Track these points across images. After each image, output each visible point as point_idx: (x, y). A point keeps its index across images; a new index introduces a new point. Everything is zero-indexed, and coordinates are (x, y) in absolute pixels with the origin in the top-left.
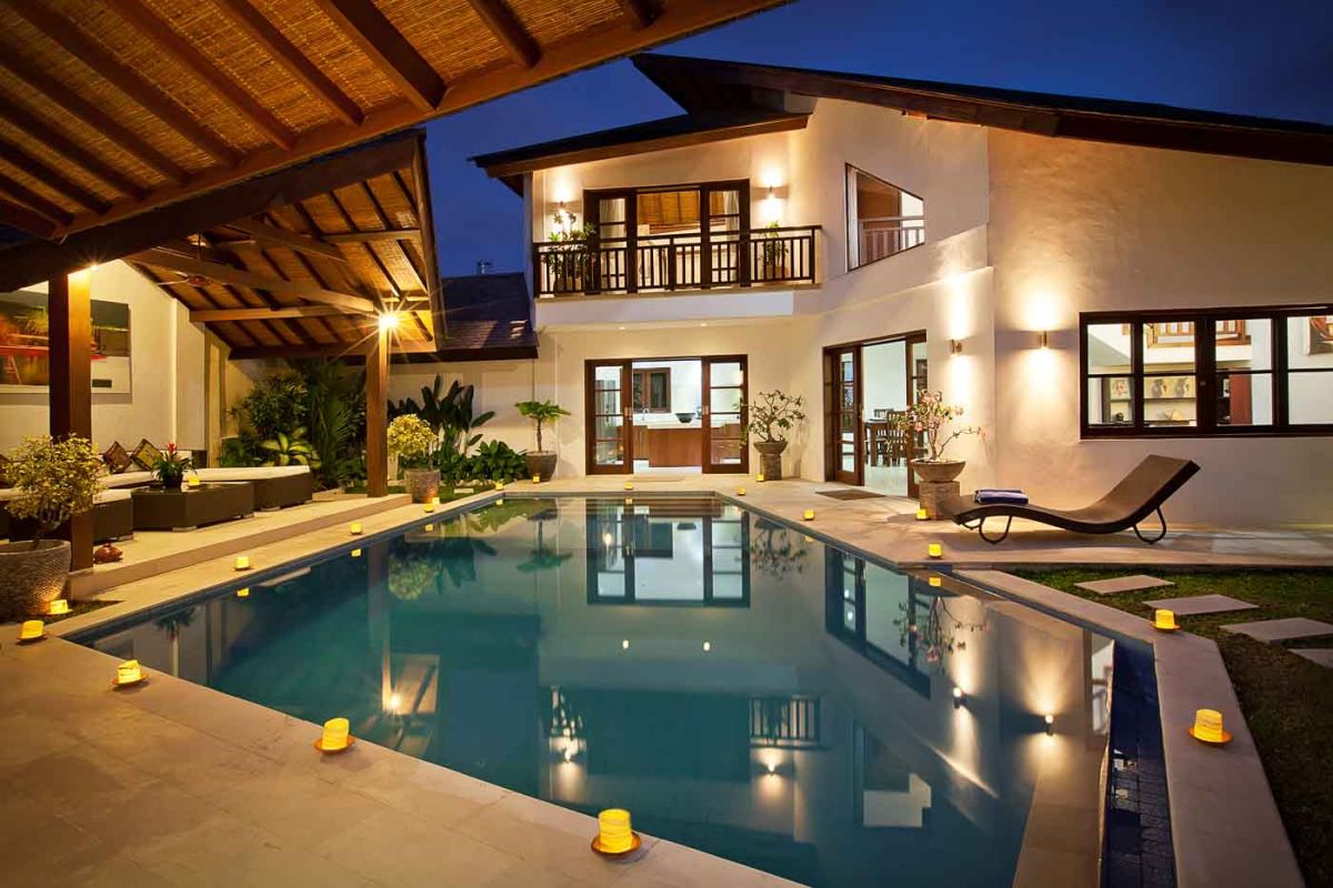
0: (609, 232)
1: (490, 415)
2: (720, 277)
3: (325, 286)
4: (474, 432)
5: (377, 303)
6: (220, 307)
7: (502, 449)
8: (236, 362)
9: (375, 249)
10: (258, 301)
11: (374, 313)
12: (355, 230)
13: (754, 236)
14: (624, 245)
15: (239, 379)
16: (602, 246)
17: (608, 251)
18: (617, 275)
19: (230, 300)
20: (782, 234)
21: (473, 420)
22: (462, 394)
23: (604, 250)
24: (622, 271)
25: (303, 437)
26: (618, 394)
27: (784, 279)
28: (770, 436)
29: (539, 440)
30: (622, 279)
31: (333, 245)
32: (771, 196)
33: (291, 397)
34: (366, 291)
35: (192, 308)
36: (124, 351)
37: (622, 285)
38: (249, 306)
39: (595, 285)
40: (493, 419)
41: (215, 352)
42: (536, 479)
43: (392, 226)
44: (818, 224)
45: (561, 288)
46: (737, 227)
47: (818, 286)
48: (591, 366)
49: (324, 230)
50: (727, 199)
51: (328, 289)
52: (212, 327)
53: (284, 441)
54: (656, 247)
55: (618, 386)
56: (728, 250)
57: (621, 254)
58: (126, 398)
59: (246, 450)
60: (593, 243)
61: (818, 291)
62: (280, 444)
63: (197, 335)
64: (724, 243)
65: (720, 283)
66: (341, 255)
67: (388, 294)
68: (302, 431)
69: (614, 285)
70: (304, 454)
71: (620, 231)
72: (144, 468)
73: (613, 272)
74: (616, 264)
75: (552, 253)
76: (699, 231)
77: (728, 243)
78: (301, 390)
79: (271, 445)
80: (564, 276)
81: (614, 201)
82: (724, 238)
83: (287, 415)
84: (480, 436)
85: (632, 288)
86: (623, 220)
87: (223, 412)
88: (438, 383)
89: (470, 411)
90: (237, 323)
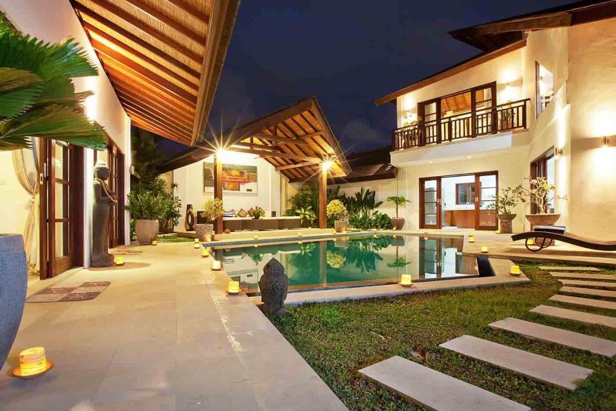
0: (429, 118)
1: (381, 203)
2: (482, 131)
3: (307, 155)
4: (376, 210)
5: (322, 159)
6: (282, 165)
7: (384, 217)
8: (291, 183)
9: (316, 140)
10: (290, 162)
11: (321, 162)
12: (307, 133)
13: (498, 109)
14: (435, 123)
15: (293, 190)
16: (426, 125)
17: (429, 126)
18: (433, 137)
19: (283, 162)
20: (513, 105)
21: (375, 204)
22: (371, 194)
23: (427, 127)
24: (435, 134)
25: (311, 209)
26: (436, 193)
27: (513, 128)
28: (505, 211)
29: (397, 212)
30: (435, 138)
31: (303, 140)
32: (508, 88)
33: (306, 195)
34: (318, 155)
35: (276, 166)
36: (255, 180)
37: (435, 140)
38: (289, 164)
39: (423, 142)
40: (382, 205)
41: (284, 181)
42: (394, 229)
43: (316, 131)
44: (529, 98)
45: (407, 146)
46: (490, 105)
47: (527, 130)
48: (422, 181)
49: (299, 135)
50: (487, 93)
51: (308, 156)
52: (282, 171)
53: (303, 210)
54: (461, 119)
55: (435, 189)
56: (487, 118)
57: (435, 127)
58: (256, 195)
59: (291, 212)
60: (422, 124)
61: (527, 132)
62: (301, 211)
63: (277, 175)
64: (484, 114)
65: (483, 134)
66: (307, 143)
67: (325, 156)
68: (310, 207)
69: (431, 141)
70: (308, 215)
71: (434, 117)
72: (251, 216)
73: (431, 135)
74: (433, 131)
75: (402, 132)
76: (470, 111)
77: (487, 114)
78: (310, 193)
79: (298, 211)
80: (408, 141)
81: (431, 105)
82: (484, 112)
83: (305, 201)
84: (377, 211)
85: (439, 141)
86: (435, 112)
87: (287, 201)
88: (362, 190)
89: (374, 200)
90: (288, 170)
